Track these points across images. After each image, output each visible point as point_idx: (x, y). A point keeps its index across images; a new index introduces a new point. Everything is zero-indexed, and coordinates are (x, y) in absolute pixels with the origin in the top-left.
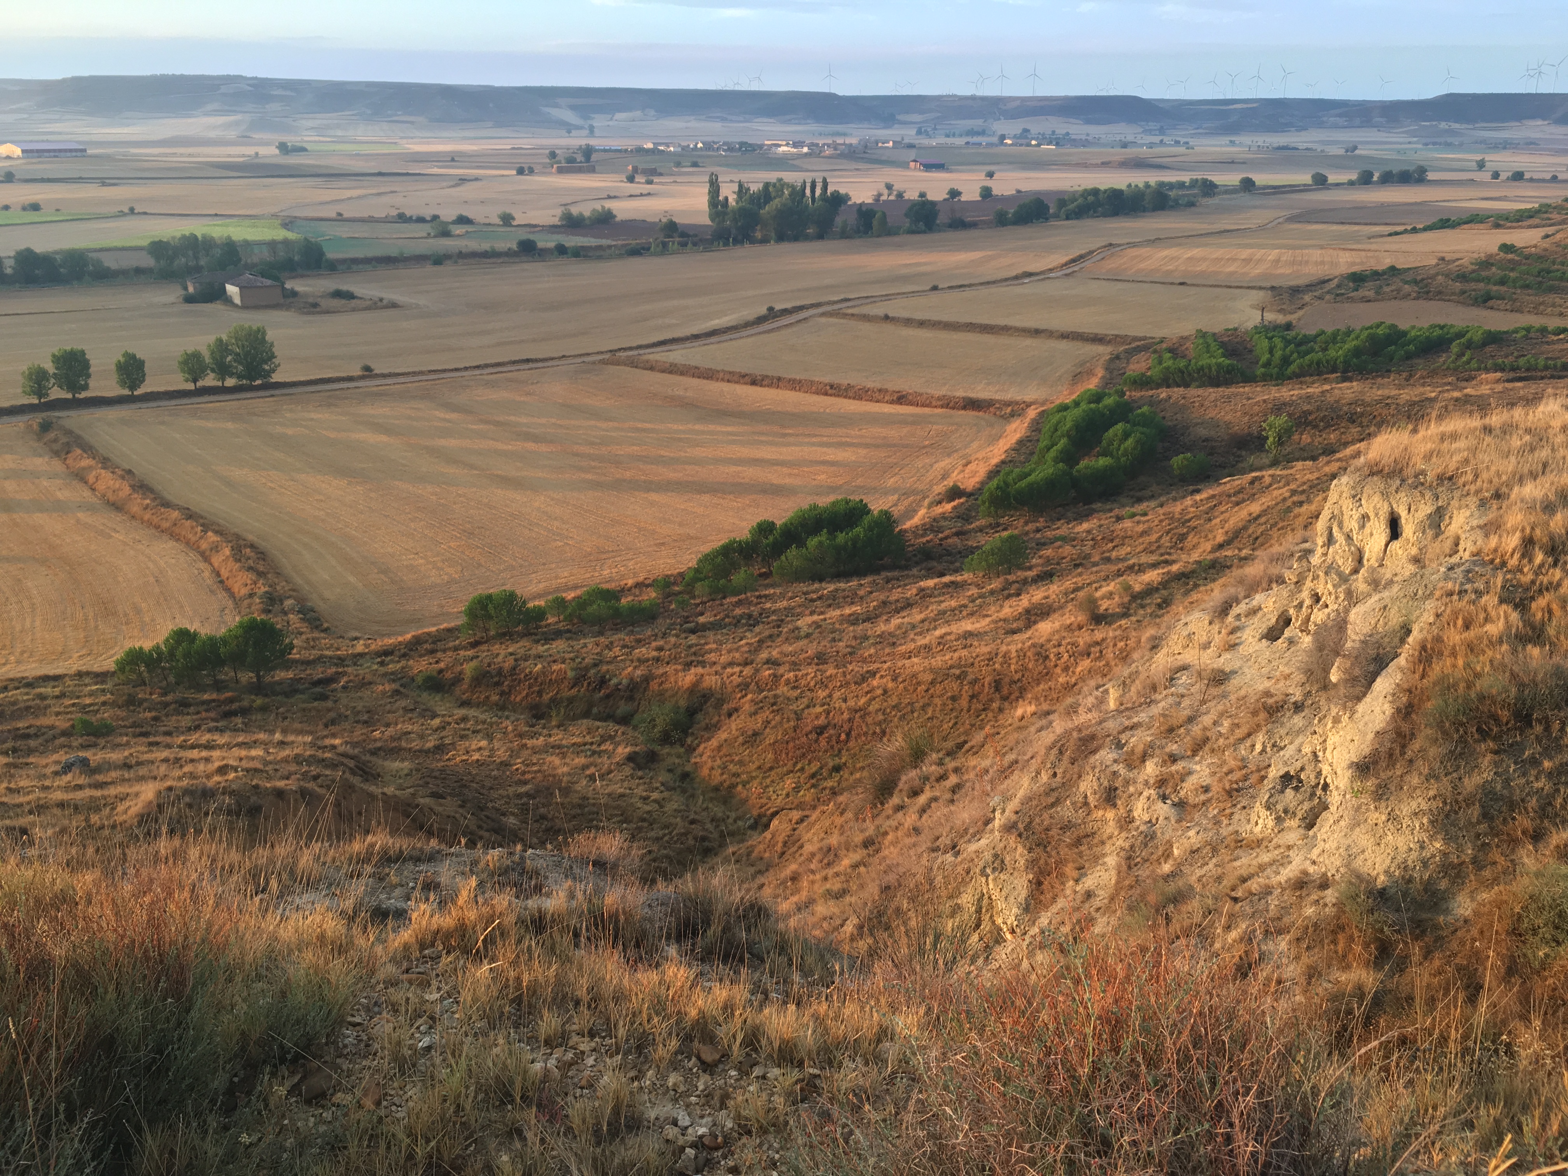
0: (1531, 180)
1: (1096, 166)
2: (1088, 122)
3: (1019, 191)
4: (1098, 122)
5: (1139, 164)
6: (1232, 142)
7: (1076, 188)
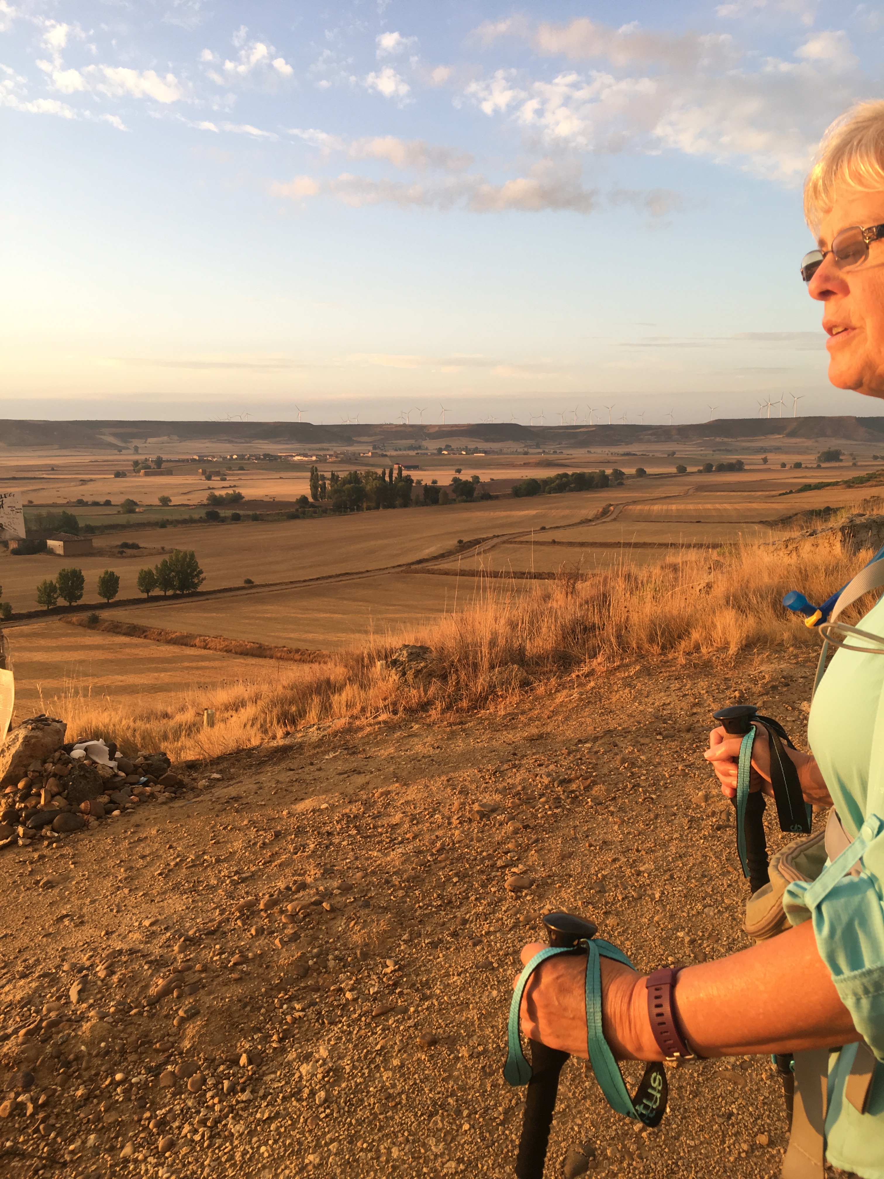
0: (806, 468)
1: (521, 466)
2: (487, 441)
3: (492, 480)
4: (494, 441)
5: (549, 464)
6: (589, 452)
7: (525, 478)
